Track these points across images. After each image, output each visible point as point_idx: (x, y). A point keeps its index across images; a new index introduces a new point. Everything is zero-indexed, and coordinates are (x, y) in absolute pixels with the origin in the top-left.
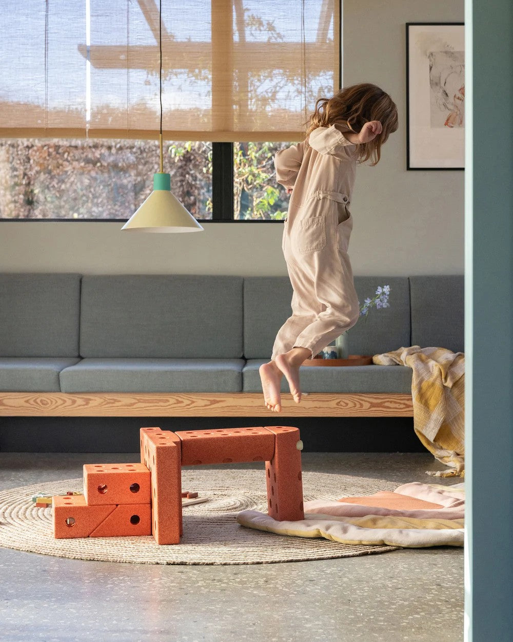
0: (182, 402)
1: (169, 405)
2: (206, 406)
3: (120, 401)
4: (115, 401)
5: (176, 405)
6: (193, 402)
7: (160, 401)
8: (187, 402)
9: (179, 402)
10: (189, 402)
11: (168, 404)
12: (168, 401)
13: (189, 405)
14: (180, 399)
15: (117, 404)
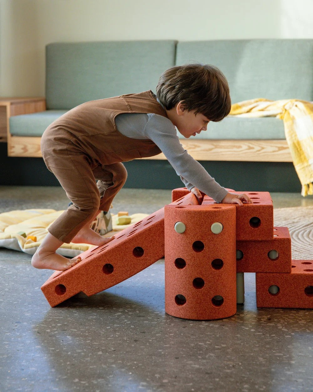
0: (253, 148)
1: (242, 151)
2: (274, 151)
3: (199, 147)
4: (196, 146)
5: (247, 151)
6: (263, 148)
7: (234, 146)
8: (257, 148)
9: (250, 148)
10: (259, 148)
11: (240, 149)
12: (240, 147)
13: (259, 151)
14: (251, 146)
15: (197, 149)
